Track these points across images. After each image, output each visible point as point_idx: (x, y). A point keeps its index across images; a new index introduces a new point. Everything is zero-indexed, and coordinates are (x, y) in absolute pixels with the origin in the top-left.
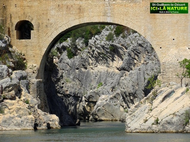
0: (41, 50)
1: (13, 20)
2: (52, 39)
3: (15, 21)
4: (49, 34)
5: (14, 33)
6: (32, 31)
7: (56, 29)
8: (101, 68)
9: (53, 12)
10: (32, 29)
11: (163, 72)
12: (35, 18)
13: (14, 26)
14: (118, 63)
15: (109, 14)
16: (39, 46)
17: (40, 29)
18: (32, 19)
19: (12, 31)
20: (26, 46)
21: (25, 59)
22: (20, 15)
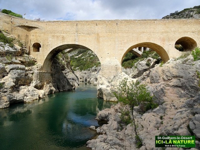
0: (44, 57)
1: (31, 43)
2: (50, 52)
3: (33, 43)
4: (48, 49)
5: (32, 48)
6: (40, 48)
7: (52, 47)
8: (93, 73)
9: (50, 39)
10: (41, 47)
11: (102, 70)
12: (42, 42)
13: (32, 46)
14: (96, 72)
15: (77, 41)
16: (43, 55)
17: (44, 47)
18: (40, 42)
19: (31, 47)
20: (37, 55)
21: (36, 61)
22: (35, 40)
